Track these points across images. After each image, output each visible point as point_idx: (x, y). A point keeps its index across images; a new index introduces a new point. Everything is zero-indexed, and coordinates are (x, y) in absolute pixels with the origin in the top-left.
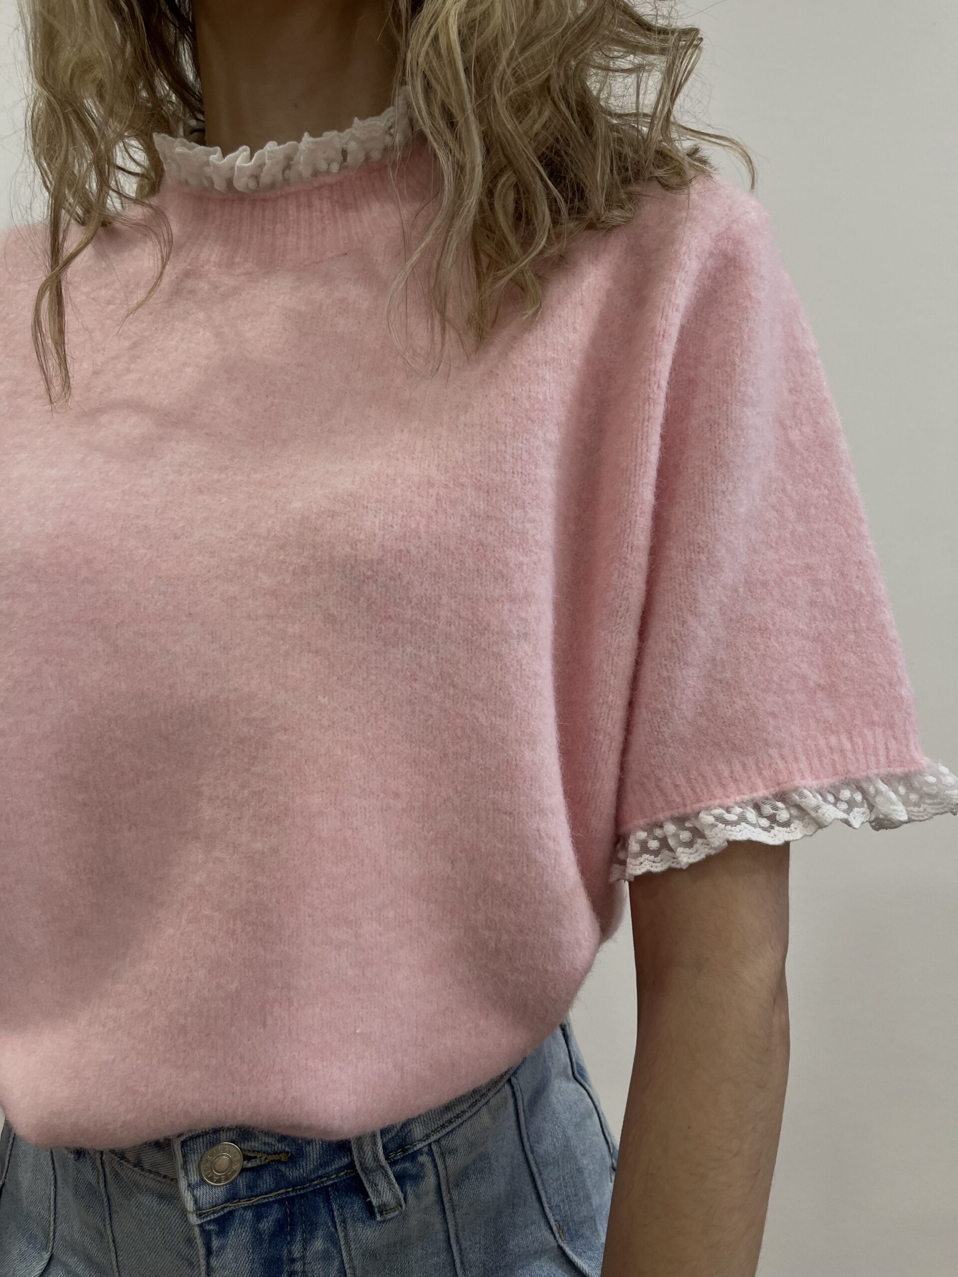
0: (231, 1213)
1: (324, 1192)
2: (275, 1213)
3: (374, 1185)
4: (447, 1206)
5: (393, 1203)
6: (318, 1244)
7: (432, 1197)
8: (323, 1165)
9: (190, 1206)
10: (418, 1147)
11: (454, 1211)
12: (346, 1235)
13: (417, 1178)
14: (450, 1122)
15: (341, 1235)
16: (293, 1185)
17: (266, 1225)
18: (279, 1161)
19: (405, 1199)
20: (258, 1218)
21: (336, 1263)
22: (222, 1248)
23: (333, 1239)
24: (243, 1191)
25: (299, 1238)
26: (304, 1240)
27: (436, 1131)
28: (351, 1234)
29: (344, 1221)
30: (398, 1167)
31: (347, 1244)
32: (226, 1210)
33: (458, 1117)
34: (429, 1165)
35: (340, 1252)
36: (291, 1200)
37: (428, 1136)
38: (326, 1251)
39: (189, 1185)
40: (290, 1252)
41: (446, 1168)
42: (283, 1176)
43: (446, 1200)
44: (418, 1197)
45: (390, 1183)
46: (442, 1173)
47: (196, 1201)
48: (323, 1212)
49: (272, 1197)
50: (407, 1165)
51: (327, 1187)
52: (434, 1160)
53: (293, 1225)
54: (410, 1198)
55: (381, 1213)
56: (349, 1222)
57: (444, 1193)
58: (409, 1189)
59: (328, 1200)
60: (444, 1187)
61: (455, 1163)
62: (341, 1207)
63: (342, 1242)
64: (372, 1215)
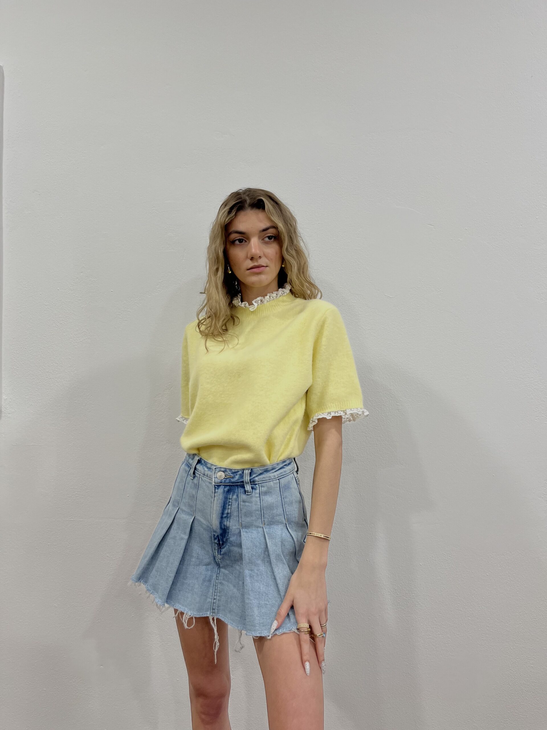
0: (220, 485)
1: (237, 486)
2: (228, 488)
3: (247, 486)
4: (261, 499)
5: (250, 491)
6: (235, 497)
7: (258, 495)
8: (238, 480)
9: (213, 481)
10: (256, 483)
11: (262, 501)
12: (240, 496)
13: (255, 489)
14: (264, 481)
15: (239, 495)
16: (232, 483)
17: (226, 489)
18: (231, 477)
19: (252, 492)
20: (225, 488)
21: (238, 502)
22: (217, 492)
23: (237, 496)
24: (223, 482)
25: (231, 494)
26: (232, 495)
27: (261, 481)
28: (241, 496)
29: (240, 493)
30: (252, 485)
31: (240, 497)
32: (219, 484)
33: (266, 480)
34: (258, 488)
35: (239, 500)
36: (231, 485)
37: (259, 482)
38: (236, 499)
39: (214, 477)
40: (229, 496)
41: (261, 490)
42: (231, 480)
43: (261, 497)
44: (255, 493)
45: (250, 487)
46: (260, 490)
47: (215, 480)
48: (237, 490)
49: (228, 484)
50: (254, 486)
51: (238, 485)
52: (259, 487)
53: (231, 491)
54: (253, 492)
55: (247, 493)
56: (241, 493)
57: (261, 495)
58: (254, 490)
59: (238, 488)
60: (261, 494)
61: (264, 489)
62: (240, 490)
63: (239, 497)
64: (245, 493)
